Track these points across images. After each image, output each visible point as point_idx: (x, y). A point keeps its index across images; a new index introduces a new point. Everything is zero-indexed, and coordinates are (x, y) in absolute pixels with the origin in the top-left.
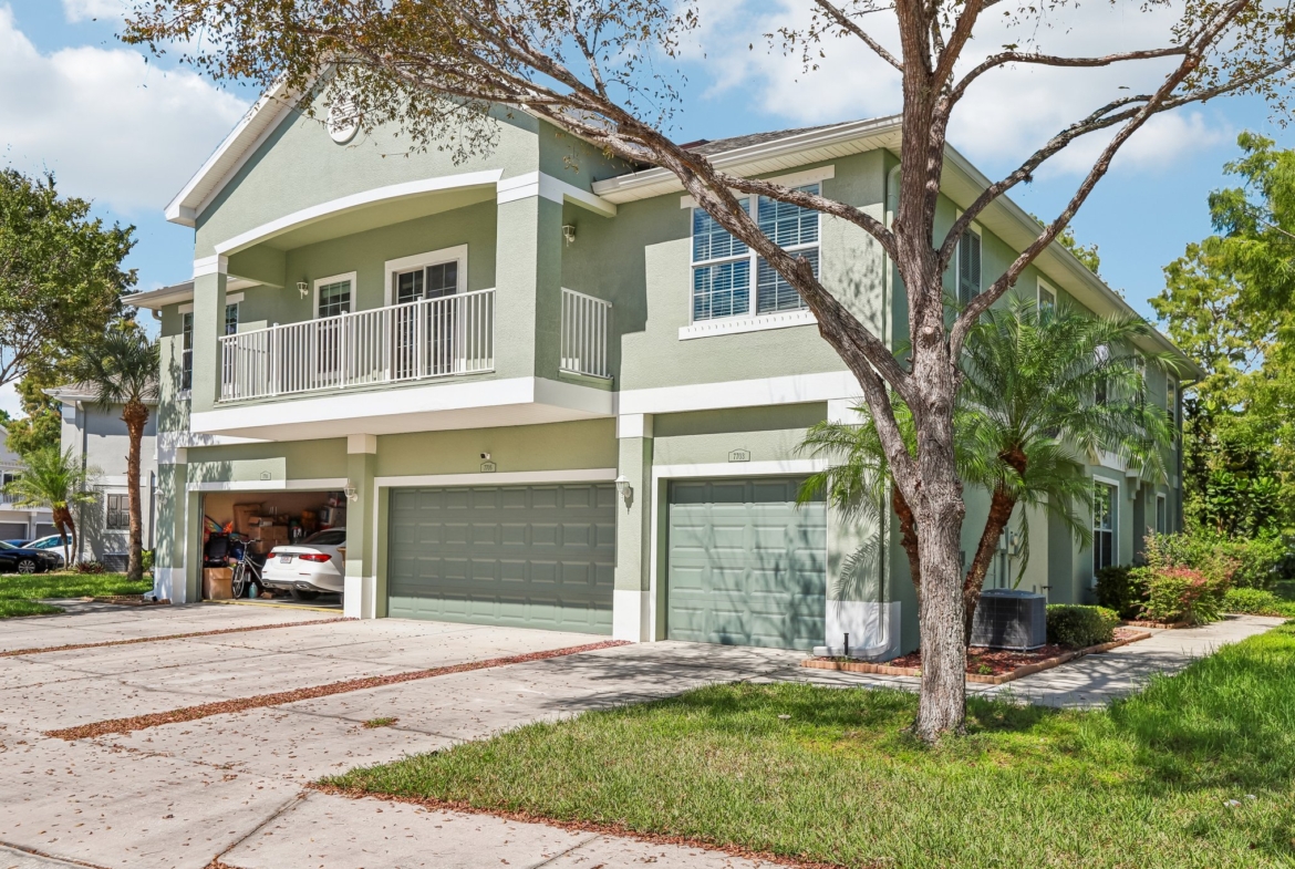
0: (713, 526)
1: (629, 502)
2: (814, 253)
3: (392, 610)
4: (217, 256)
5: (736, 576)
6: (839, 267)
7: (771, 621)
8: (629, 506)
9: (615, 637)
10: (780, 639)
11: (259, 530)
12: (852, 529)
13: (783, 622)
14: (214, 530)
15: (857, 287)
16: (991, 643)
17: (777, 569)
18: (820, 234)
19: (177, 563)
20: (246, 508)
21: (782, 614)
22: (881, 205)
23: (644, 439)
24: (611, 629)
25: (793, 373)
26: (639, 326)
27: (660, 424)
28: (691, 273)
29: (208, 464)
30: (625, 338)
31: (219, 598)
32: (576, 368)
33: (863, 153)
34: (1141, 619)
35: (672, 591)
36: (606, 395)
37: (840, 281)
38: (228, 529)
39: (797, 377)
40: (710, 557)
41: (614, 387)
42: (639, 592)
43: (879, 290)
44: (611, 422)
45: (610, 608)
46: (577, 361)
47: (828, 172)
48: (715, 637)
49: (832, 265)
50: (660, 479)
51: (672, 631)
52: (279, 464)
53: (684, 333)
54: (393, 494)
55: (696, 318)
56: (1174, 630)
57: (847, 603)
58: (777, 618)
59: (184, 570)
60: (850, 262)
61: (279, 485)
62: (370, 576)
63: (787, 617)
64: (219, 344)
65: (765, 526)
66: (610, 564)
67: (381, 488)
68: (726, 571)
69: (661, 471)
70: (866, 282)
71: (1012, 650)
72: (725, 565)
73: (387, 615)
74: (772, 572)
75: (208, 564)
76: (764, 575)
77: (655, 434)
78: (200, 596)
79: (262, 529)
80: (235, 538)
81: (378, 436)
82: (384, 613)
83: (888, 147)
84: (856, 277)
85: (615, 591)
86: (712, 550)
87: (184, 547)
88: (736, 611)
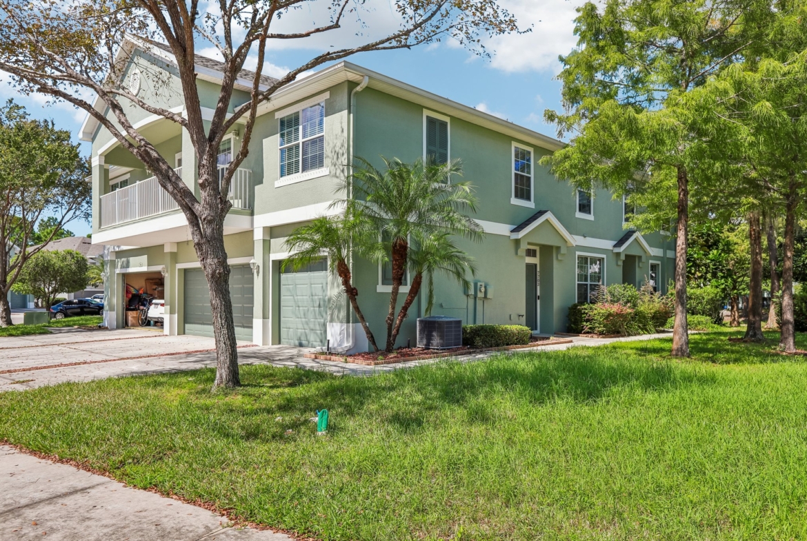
0: (296, 285)
1: (258, 272)
2: (321, 139)
3: (186, 331)
4: (98, 157)
5: (304, 310)
6: (331, 145)
7: (316, 334)
8: (258, 275)
9: (254, 343)
10: (320, 343)
11: (156, 292)
12: (335, 284)
13: (321, 334)
14: (134, 293)
15: (338, 154)
16: (426, 345)
17: (319, 306)
18: (324, 127)
19: (111, 309)
20: (151, 281)
21: (321, 330)
22: (347, 111)
23: (264, 240)
24: (252, 338)
25: (314, 203)
26: (261, 182)
27: (272, 232)
28: (279, 152)
29: (123, 259)
30: (256, 187)
31: (134, 326)
32: (240, 207)
33: (339, 84)
34: (585, 333)
35: (282, 319)
36: (248, 218)
37: (332, 152)
38: (141, 292)
39: (316, 205)
40: (295, 301)
41: (252, 214)
42: (261, 320)
43: (346, 156)
44: (251, 232)
45: (252, 327)
46: (240, 201)
47: (327, 95)
48: (297, 343)
49: (329, 144)
50: (273, 261)
51: (282, 340)
52: (144, 258)
53: (277, 184)
54: (186, 271)
55: (282, 176)
56: (602, 339)
57: (334, 324)
58: (319, 332)
59: (115, 312)
60: (335, 142)
61: (144, 269)
62: (175, 314)
63: (323, 332)
64: (100, 200)
65: (314, 284)
66: (251, 305)
67: (179, 270)
68: (301, 308)
69: (274, 256)
70: (341, 151)
71: (434, 349)
72: (300, 305)
73: (184, 334)
74: (318, 309)
75: (128, 309)
76: (314, 310)
77: (271, 238)
78: (124, 325)
79: (158, 291)
80: (144, 296)
81: (178, 243)
82: (182, 332)
83: (351, 80)
84: (337, 149)
85: (254, 320)
86: (296, 298)
87: (115, 301)
88: (304, 329)
